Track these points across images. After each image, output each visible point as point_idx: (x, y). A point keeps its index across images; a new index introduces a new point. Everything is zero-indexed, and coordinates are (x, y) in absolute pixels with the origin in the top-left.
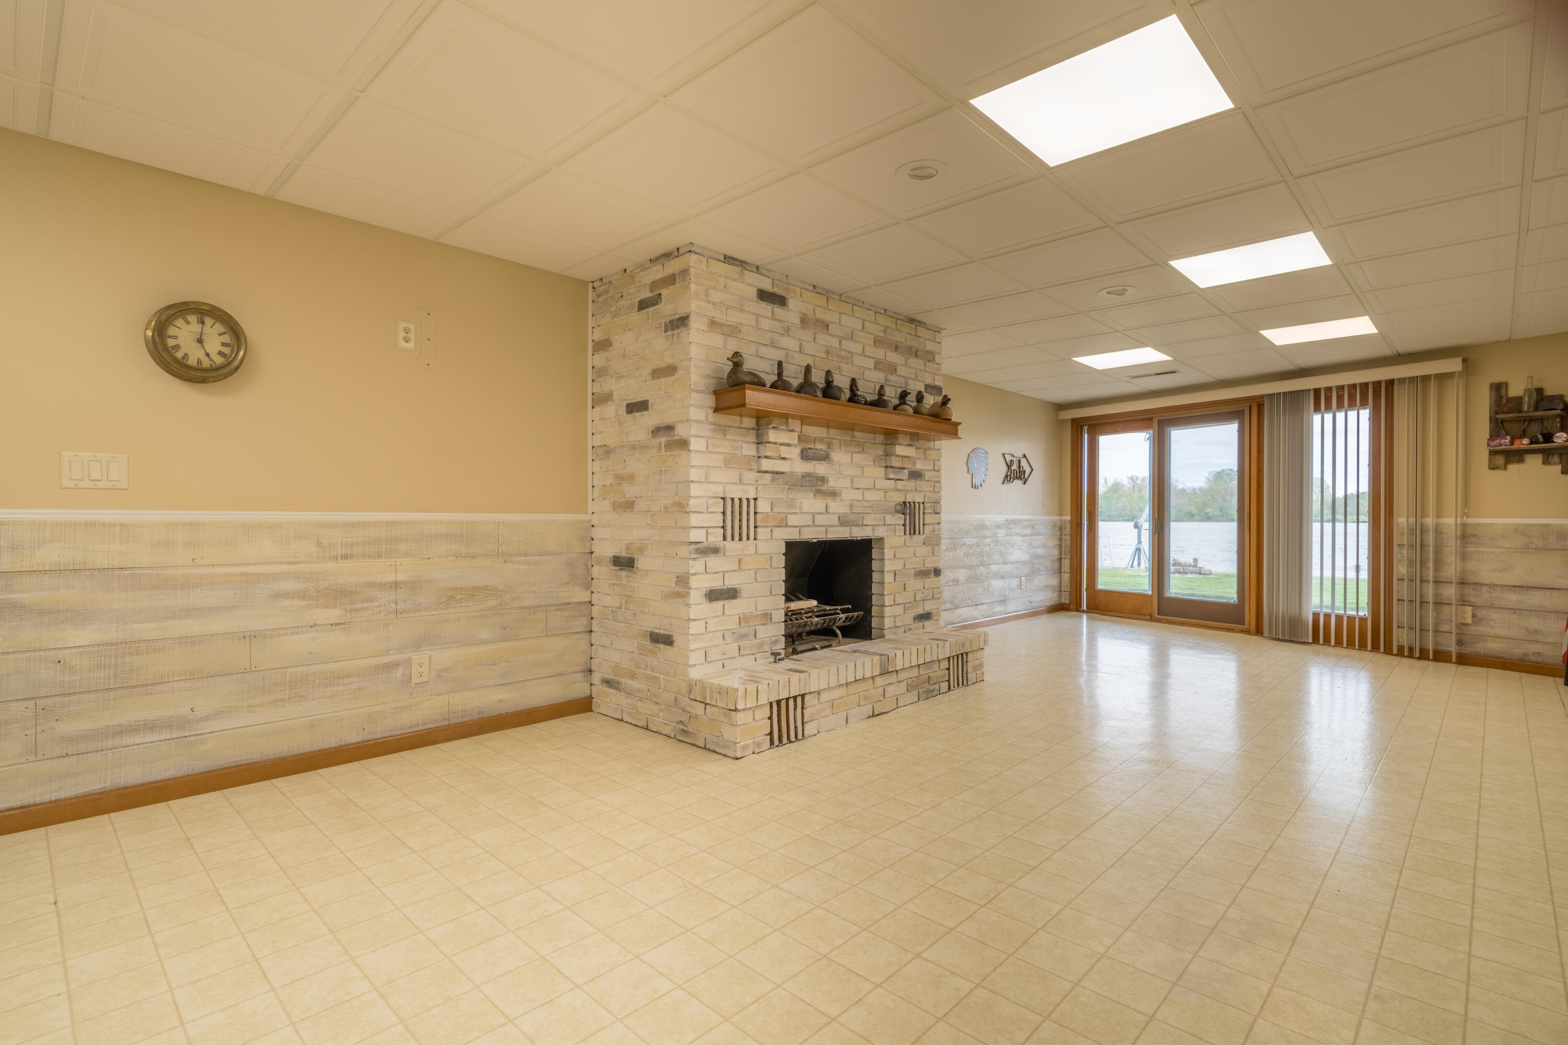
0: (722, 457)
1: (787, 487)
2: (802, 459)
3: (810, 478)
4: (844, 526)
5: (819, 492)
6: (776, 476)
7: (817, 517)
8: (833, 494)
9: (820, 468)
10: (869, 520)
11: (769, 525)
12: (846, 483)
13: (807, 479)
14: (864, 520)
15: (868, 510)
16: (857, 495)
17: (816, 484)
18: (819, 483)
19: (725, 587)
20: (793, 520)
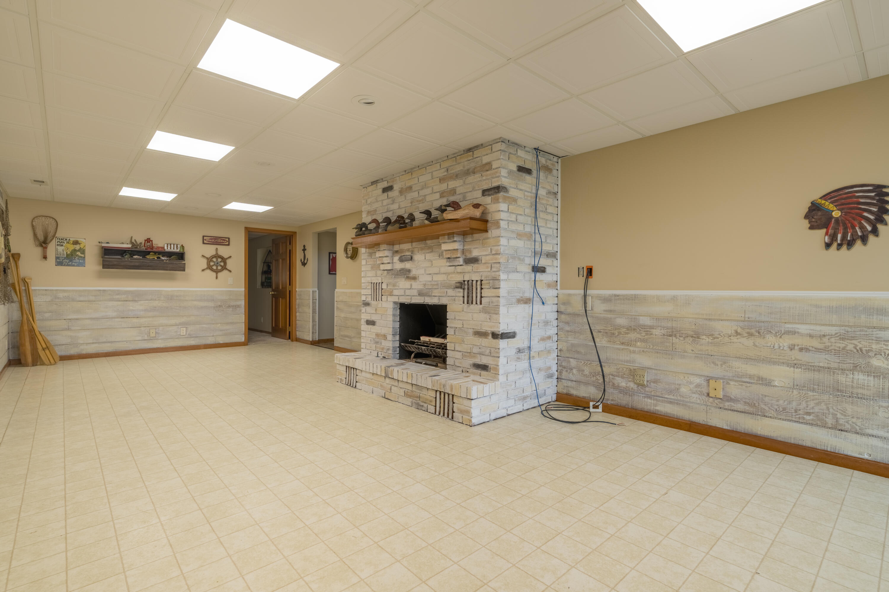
0: (370, 266)
1: (393, 276)
2: (400, 262)
3: (403, 271)
4: (421, 296)
5: (408, 278)
6: (389, 272)
7: (407, 291)
8: (414, 278)
9: (407, 265)
10: (436, 293)
11: (386, 294)
12: (422, 271)
13: (402, 271)
14: (433, 293)
15: (435, 287)
16: (429, 278)
17: (406, 274)
18: (407, 273)
19: (371, 320)
20: (396, 292)
